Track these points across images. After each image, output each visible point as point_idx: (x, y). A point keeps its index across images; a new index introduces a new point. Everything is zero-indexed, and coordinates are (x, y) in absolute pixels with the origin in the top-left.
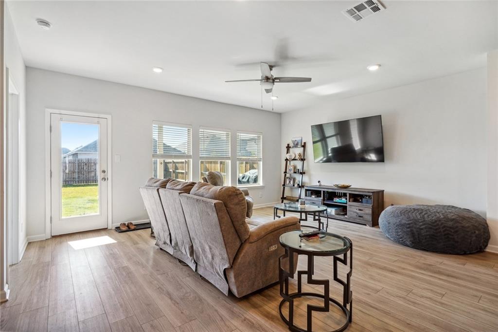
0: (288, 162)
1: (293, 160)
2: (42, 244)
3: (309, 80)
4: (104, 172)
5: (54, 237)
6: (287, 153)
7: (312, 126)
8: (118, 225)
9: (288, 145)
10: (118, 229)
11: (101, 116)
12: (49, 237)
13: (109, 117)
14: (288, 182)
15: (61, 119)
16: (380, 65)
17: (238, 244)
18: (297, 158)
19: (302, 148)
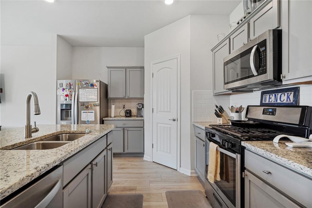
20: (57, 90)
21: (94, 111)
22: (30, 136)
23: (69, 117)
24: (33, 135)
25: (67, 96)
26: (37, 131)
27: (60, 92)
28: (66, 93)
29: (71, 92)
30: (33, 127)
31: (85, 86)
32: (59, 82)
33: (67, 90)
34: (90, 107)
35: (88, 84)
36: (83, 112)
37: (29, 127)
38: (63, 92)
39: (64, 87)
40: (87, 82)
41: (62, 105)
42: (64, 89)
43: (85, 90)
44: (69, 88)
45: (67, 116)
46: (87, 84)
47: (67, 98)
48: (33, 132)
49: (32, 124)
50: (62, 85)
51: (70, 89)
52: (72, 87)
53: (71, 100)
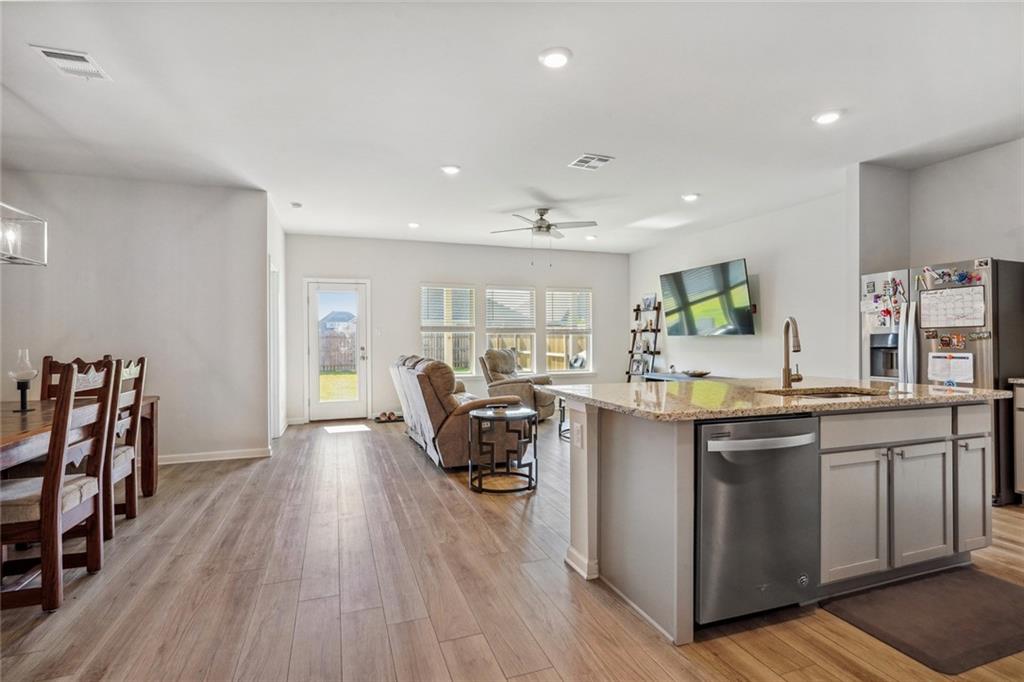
0: (638, 335)
1: (644, 331)
2: (300, 427)
3: (594, 224)
4: (363, 349)
5: (312, 422)
6: (637, 319)
7: (661, 276)
8: (378, 415)
9: (639, 306)
10: (378, 420)
11: (360, 281)
12: (307, 421)
13: (368, 282)
14: (635, 367)
15: (318, 288)
16: (698, 195)
17: (443, 415)
18: (649, 328)
19: (655, 312)
20: (861, 300)
21: (970, 355)
22: (790, 386)
23: (894, 370)
24: (793, 384)
25: (888, 312)
26: (799, 379)
27: (869, 304)
28: (882, 306)
29: (896, 302)
30: (794, 372)
31: (941, 281)
32: (866, 279)
33: (887, 297)
34: (958, 342)
35: (949, 275)
36: (934, 357)
37: (787, 371)
38: (876, 304)
39: (879, 290)
40: (945, 271)
41: (873, 337)
42: (877, 297)
43: (938, 295)
44: (892, 293)
45: (889, 365)
46: (947, 278)
47: (888, 318)
48: (794, 380)
49: (793, 367)
50: (872, 286)
51: (895, 294)
52: (900, 288)
53: (897, 323)
